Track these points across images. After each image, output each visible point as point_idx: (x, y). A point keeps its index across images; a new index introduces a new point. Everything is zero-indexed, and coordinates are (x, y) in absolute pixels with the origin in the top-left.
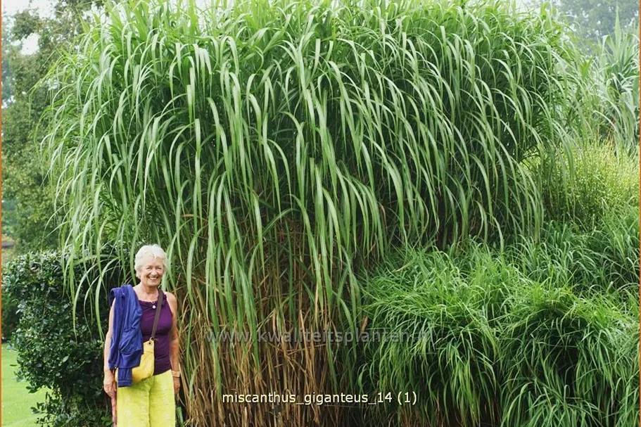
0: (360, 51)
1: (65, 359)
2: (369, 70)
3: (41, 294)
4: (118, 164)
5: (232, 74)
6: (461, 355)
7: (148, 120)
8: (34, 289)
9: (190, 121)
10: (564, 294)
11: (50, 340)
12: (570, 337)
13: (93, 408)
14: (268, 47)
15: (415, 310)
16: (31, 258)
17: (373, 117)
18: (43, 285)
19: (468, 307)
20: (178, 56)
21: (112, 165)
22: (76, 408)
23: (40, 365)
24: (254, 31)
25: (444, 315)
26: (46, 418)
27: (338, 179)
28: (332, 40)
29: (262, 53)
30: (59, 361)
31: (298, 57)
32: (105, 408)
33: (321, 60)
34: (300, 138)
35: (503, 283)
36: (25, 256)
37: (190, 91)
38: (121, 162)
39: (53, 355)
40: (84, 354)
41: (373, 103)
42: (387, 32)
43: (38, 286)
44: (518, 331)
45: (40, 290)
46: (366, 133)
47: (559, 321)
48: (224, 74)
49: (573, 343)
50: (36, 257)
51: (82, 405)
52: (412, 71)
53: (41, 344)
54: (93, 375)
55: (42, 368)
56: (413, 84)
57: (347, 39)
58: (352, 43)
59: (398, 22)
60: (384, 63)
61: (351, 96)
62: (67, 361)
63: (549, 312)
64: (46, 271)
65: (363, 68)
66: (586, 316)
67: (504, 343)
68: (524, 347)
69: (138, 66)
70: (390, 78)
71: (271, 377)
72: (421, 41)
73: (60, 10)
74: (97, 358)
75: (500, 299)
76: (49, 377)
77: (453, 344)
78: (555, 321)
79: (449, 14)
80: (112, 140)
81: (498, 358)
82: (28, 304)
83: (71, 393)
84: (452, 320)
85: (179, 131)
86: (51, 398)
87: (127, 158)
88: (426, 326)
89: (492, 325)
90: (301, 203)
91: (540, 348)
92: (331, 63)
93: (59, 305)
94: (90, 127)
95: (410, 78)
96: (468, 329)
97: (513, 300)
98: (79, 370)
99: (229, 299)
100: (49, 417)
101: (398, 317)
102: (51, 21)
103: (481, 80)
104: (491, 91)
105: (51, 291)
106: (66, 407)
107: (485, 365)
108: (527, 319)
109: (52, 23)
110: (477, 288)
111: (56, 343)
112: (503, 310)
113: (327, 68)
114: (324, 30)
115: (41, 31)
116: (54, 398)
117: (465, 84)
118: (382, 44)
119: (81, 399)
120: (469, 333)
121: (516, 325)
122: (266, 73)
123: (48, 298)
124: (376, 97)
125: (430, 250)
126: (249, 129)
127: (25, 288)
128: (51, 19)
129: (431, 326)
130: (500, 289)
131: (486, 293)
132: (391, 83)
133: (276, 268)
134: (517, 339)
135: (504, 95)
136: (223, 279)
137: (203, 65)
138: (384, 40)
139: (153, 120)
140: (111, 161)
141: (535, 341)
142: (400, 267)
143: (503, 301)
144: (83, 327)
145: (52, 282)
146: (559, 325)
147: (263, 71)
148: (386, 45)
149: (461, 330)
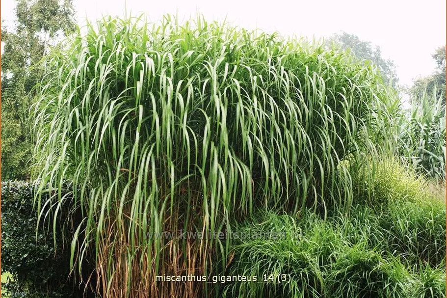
0: (254, 75)
1: (25, 256)
2: (258, 88)
3: (14, 209)
4: (82, 128)
5: (168, 78)
6: (298, 288)
7: (106, 102)
8: (10, 206)
9: (137, 106)
10: (373, 255)
11: (17, 241)
12: (374, 285)
13: (39, 290)
14: (193, 63)
15: (270, 253)
16: (10, 184)
17: (257, 120)
18: (17, 203)
19: (307, 255)
20: (134, 60)
21: (78, 128)
22: (27, 289)
23: (8, 258)
24: (184, 52)
25: (291, 259)
26: (6, 294)
27: (228, 158)
28: (236, 64)
29: (189, 67)
30: (21, 257)
31: (213, 72)
32: (47, 292)
33: (227, 77)
34: (208, 127)
35: (331, 242)
36: (6, 182)
37: (139, 85)
38: (85, 127)
39: (17, 251)
40: (39, 253)
41: (258, 110)
42: (272, 65)
43: (13, 203)
44: (339, 276)
45: (14, 206)
46: (251, 129)
47: (368, 273)
48: (163, 77)
49: (375, 289)
50: (14, 184)
51: (32, 288)
52: (285, 93)
53: (10, 243)
54: (42, 269)
55: (8, 259)
56: (285, 101)
57: (245, 65)
58: (249, 68)
59: (279, 59)
60: (268, 85)
61: (244, 104)
62: (27, 257)
63: (361, 266)
64: (20, 194)
65: (255, 86)
66: (388, 272)
67: (328, 283)
68: (342, 287)
69: (104, 65)
70: (271, 95)
71: (163, 285)
72: (291, 74)
73: (20, 29)
74: (47, 257)
75: (328, 252)
76: (13, 266)
77: (294, 279)
78: (365, 273)
79: (311, 58)
80: (80, 112)
81: (323, 292)
82: (5, 215)
83: (25, 279)
84: (295, 263)
85: (126, 112)
86: (10, 280)
87: (89, 125)
88: (278, 265)
89: (322, 269)
90: (202, 172)
91: (353, 289)
92: (234, 79)
93: (27, 218)
94: (65, 101)
95: (283, 97)
96: (306, 271)
97: (337, 255)
98: (33, 264)
99: (145, 230)
100: (8, 293)
101: (258, 256)
102: (14, 35)
103: (327, 105)
104: (333, 113)
105: (22, 208)
106: (20, 288)
107: (314, 296)
108: (346, 269)
109: (15, 36)
110: (314, 244)
111: (20, 244)
112: (329, 260)
113: (231, 83)
114: (230, 57)
115: (7, 41)
116: (12, 280)
117: (317, 106)
118: (268, 72)
119: (31, 284)
120: (307, 273)
121: (339, 272)
122: (190, 81)
123: (19, 213)
124: (260, 107)
125: (281, 213)
126: (174, 117)
127: (5, 204)
128: (14, 34)
129: (281, 265)
130: (329, 246)
131: (319, 247)
132: (271, 99)
133: (177, 212)
134: (338, 281)
135: (340, 117)
136: (142, 215)
137: (150, 69)
138: (270, 69)
139: (110, 102)
140: (78, 126)
141: (350, 284)
142: (261, 222)
143: (329, 255)
144: (41, 235)
145: (23, 202)
146: (368, 276)
147: (188, 79)
148: (271, 73)
149: (301, 270)
